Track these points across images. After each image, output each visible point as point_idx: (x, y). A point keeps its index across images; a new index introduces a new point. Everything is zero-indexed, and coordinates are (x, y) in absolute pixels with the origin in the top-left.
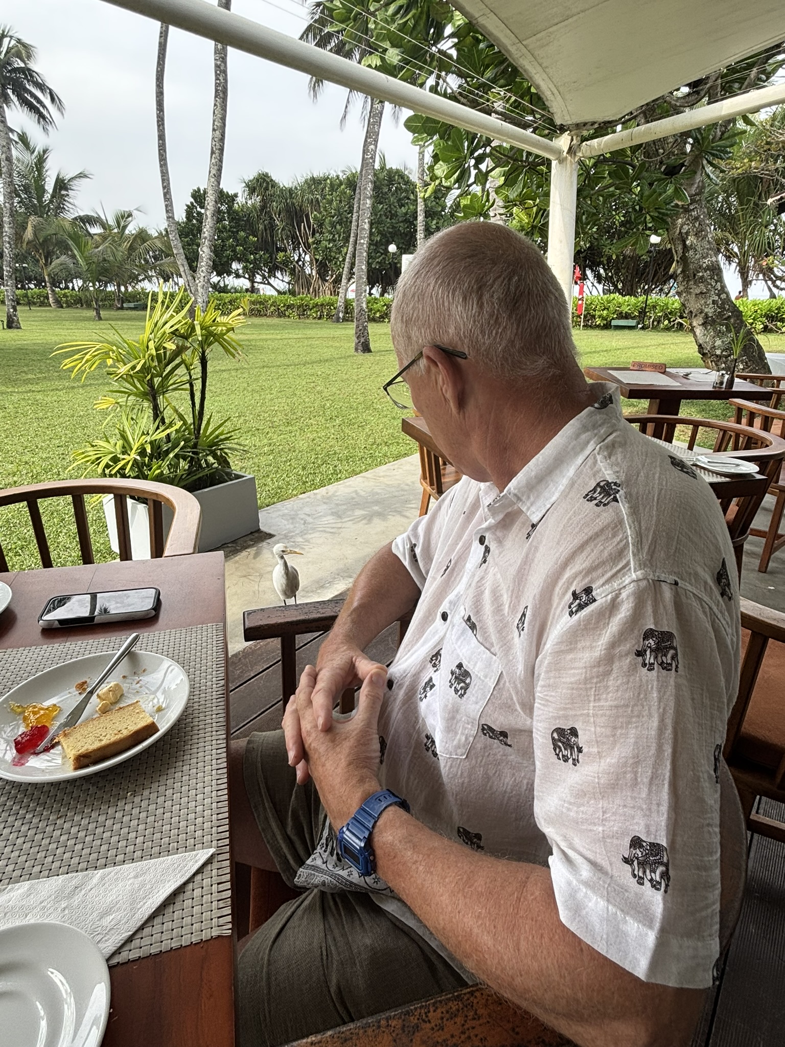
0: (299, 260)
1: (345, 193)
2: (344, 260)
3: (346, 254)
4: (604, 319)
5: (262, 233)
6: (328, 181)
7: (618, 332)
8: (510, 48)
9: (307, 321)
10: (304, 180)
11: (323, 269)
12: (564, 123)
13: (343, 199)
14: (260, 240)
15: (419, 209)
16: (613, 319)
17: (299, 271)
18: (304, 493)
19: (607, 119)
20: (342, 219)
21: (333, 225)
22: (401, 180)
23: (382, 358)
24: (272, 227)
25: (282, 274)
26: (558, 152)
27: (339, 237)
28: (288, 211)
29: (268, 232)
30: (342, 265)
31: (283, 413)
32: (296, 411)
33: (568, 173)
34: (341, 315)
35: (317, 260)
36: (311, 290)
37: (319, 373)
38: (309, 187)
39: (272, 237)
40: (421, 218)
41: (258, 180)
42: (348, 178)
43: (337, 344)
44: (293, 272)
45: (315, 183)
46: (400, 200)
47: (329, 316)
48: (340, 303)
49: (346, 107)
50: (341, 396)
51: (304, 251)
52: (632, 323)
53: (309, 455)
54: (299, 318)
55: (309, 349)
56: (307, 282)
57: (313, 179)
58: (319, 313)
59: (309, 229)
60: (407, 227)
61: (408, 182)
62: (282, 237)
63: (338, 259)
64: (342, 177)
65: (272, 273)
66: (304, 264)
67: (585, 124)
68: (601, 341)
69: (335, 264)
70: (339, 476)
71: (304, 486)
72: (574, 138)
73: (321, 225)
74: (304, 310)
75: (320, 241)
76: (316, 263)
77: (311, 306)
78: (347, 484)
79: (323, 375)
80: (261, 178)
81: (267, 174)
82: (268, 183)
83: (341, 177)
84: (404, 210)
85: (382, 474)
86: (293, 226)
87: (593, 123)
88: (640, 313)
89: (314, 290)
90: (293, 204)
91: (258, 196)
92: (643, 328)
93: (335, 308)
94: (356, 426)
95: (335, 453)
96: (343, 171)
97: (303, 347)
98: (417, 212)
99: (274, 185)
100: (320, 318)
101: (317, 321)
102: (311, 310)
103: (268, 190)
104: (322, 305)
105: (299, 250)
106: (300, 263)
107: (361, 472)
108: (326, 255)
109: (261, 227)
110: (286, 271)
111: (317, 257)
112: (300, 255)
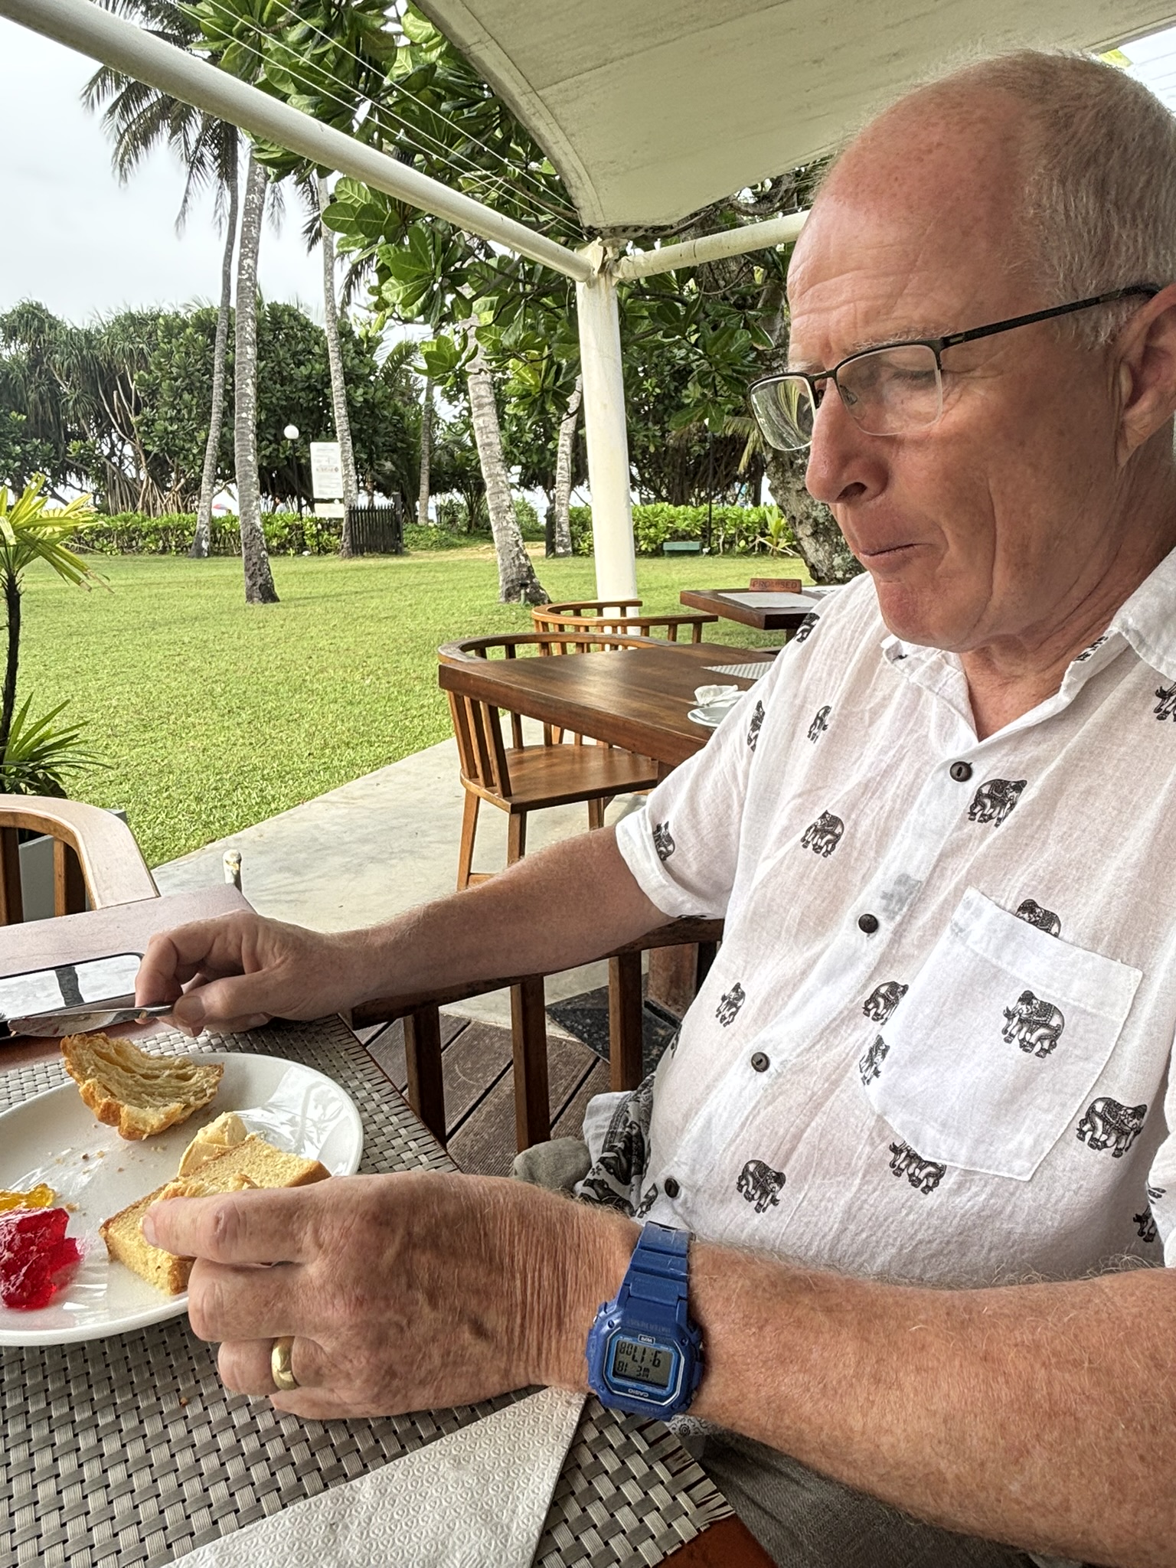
0: (112, 454)
1: (195, 340)
2: (203, 451)
3: (206, 441)
4: (651, 541)
5: (36, 407)
6: (161, 320)
7: (675, 561)
8: (517, 98)
9: (140, 557)
10: (112, 317)
11: (159, 469)
12: (595, 226)
13: (192, 350)
14: (33, 420)
15: (333, 369)
16: (665, 540)
17: (114, 473)
18: (213, 841)
19: (657, 223)
20: (192, 383)
21: (177, 393)
22: (293, 323)
23: (300, 609)
24: (55, 395)
25: (81, 480)
26: (586, 270)
27: (190, 412)
28: (84, 370)
29: (48, 404)
30: (199, 462)
31: (132, 709)
32: (156, 704)
33: (604, 303)
34: (205, 545)
35: (147, 453)
36: (140, 505)
37: (186, 640)
38: (124, 329)
39: (57, 415)
40: (337, 383)
41: (21, 315)
42: (198, 318)
43: (210, 592)
44: (101, 475)
45: (134, 323)
46: (294, 354)
47: (182, 549)
48: (202, 524)
49: (185, 201)
50: (239, 674)
51: (120, 439)
52: (694, 545)
53: (203, 776)
54: (123, 553)
55: (154, 600)
56: (131, 492)
57: (131, 317)
58: (161, 543)
59: (129, 400)
60: (313, 399)
61: (306, 326)
62: (76, 415)
63: (189, 450)
64: (187, 316)
65: (59, 474)
66: (121, 462)
67: (625, 229)
68: (655, 573)
69: (185, 458)
70: (273, 806)
71: (207, 830)
72: (609, 250)
73: (153, 393)
74: (132, 539)
75: (154, 421)
76: (146, 458)
77: (145, 530)
78: (297, 816)
79: (194, 642)
80: (28, 312)
81: (38, 307)
82: (42, 321)
83: (182, 315)
84: (304, 370)
85: (357, 794)
86: (98, 396)
87: (637, 229)
88: (703, 530)
89: (146, 505)
90: (95, 358)
91: (22, 342)
92: (710, 553)
93: (191, 534)
94: (283, 721)
95: (254, 769)
96: (186, 306)
97: (144, 598)
98: (329, 374)
99: (54, 324)
100: (164, 551)
101: (157, 556)
102: (144, 538)
103: (43, 332)
104: (166, 529)
105: (110, 436)
106: (115, 459)
107: (314, 795)
108: (167, 444)
109: (33, 396)
110: (86, 473)
111: (149, 448)
112: (113, 446)
